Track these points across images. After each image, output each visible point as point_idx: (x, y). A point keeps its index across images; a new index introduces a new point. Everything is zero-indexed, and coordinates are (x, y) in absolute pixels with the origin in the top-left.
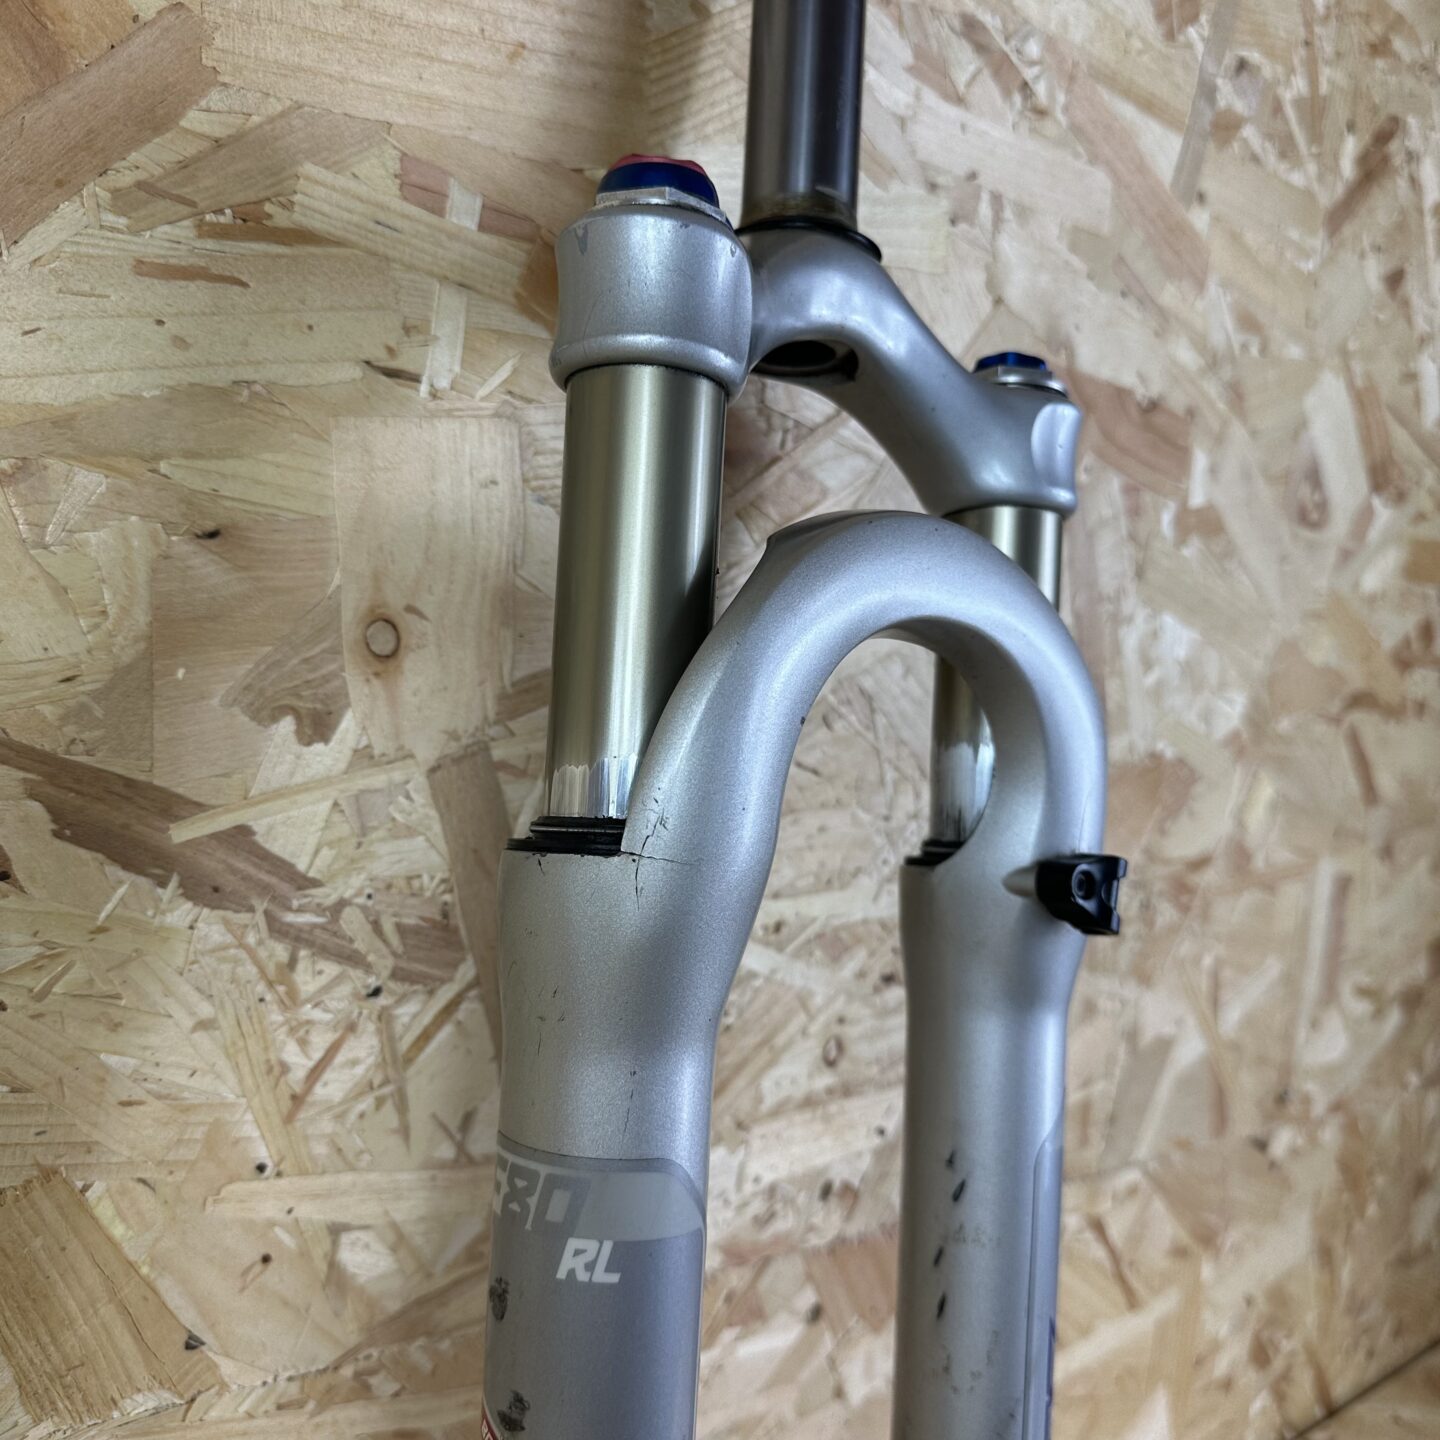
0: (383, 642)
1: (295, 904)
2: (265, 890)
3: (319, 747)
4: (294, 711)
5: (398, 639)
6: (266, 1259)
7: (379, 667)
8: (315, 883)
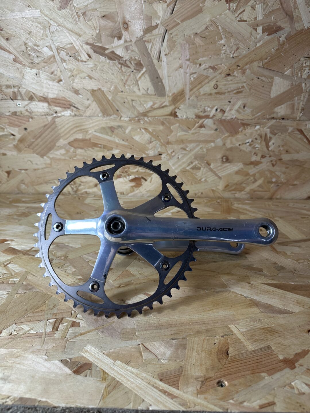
0: (126, 26)
1: (121, 60)
2: (117, 58)
3: (120, 41)
4: (116, 36)
5: (128, 25)
6: (124, 103)
7: (126, 29)
8: (123, 58)
